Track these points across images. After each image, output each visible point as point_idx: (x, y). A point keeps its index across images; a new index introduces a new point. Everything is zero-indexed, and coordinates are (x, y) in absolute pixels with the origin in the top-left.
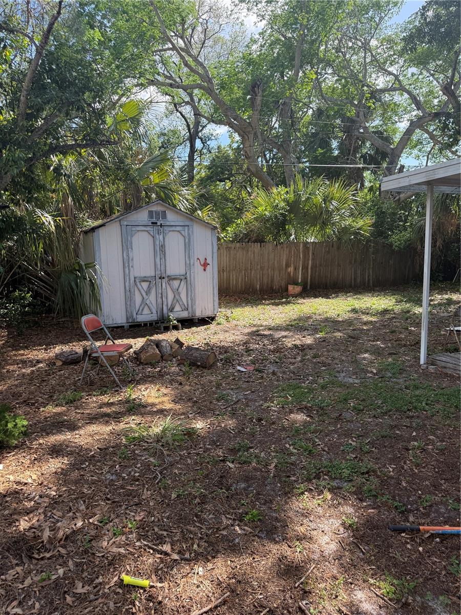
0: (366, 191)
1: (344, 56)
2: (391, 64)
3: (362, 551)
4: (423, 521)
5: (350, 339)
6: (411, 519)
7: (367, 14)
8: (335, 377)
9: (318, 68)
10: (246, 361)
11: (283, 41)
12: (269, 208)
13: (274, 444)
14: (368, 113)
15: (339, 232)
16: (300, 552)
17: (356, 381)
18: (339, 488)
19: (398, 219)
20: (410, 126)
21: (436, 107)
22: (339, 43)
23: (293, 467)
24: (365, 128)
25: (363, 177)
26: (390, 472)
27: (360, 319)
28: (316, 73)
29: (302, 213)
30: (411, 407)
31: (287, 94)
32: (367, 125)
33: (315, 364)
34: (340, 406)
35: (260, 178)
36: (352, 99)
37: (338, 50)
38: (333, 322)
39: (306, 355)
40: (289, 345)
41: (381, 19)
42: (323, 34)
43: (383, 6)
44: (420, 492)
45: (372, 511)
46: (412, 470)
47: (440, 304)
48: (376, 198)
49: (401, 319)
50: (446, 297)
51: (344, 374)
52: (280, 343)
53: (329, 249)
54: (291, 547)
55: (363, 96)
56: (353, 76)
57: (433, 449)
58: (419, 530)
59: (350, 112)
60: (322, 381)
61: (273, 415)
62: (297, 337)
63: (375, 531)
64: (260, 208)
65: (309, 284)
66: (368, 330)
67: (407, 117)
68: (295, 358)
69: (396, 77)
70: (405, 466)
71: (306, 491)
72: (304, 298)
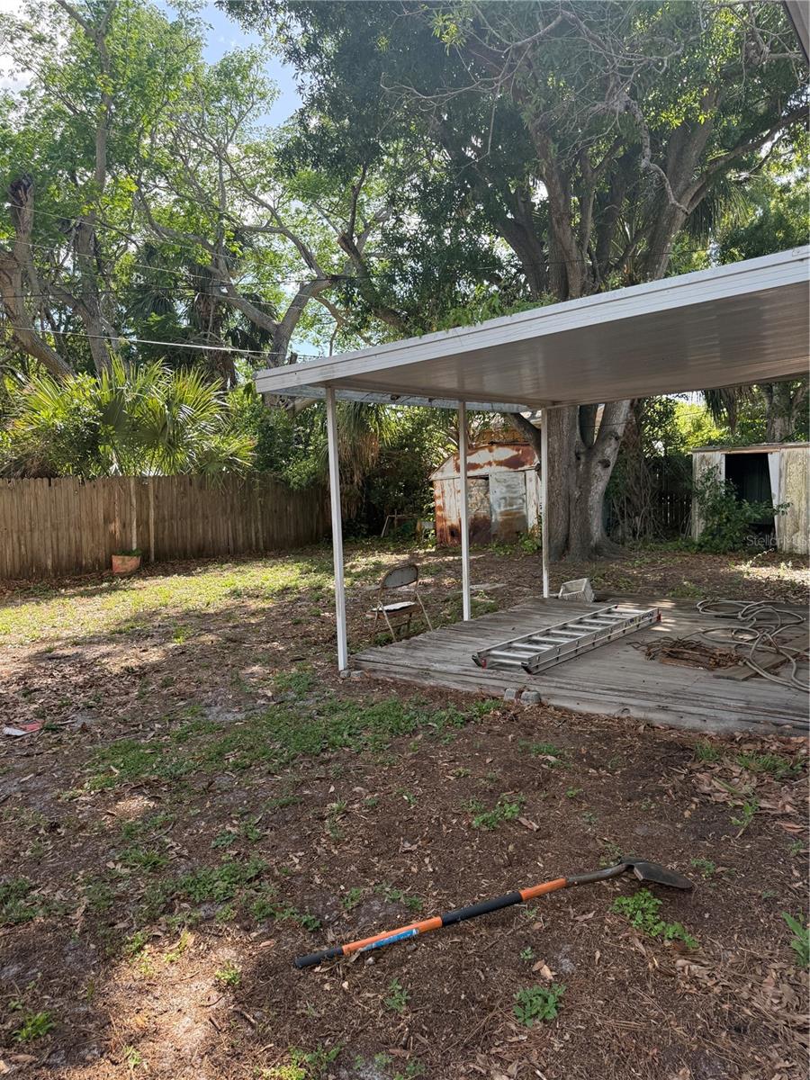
0: (241, 391)
1: (186, 162)
2: (263, 188)
3: (251, 1024)
4: (348, 935)
5: (228, 644)
6: (331, 937)
7: (219, 101)
8: (202, 715)
9: (140, 175)
10: (23, 714)
11: (69, 117)
12: (60, 413)
13: (83, 867)
14: (233, 263)
15: (199, 459)
16: (135, 1066)
17: (239, 717)
18: (209, 919)
19: (296, 439)
20: (300, 292)
21: (336, 267)
22: (175, 139)
23: (120, 903)
24: (230, 287)
25: (234, 367)
26: (295, 866)
27: (246, 606)
28: (138, 183)
29: (128, 424)
30: (327, 745)
31: (85, 211)
32: (233, 282)
33: (166, 697)
34: (209, 769)
35: (42, 359)
36: (205, 238)
37: (174, 150)
38: (198, 617)
39: (148, 683)
40: (116, 670)
41: (242, 114)
42: (145, 118)
43: (243, 95)
44: (342, 887)
45: (267, 943)
46: (328, 852)
47: (365, 572)
48: (257, 403)
49: (309, 600)
50: (373, 559)
51: (218, 708)
52: (98, 668)
53: (185, 489)
54: (116, 1064)
55: (222, 235)
56: (202, 197)
57: (360, 809)
58: (342, 953)
59: (202, 256)
60: (178, 728)
61: (81, 812)
62: (130, 652)
63: (272, 978)
64: (42, 413)
65: (153, 550)
66: (258, 625)
67: (295, 276)
68: (127, 694)
69: (273, 212)
70: (319, 849)
71: (147, 942)
72: (144, 578)
